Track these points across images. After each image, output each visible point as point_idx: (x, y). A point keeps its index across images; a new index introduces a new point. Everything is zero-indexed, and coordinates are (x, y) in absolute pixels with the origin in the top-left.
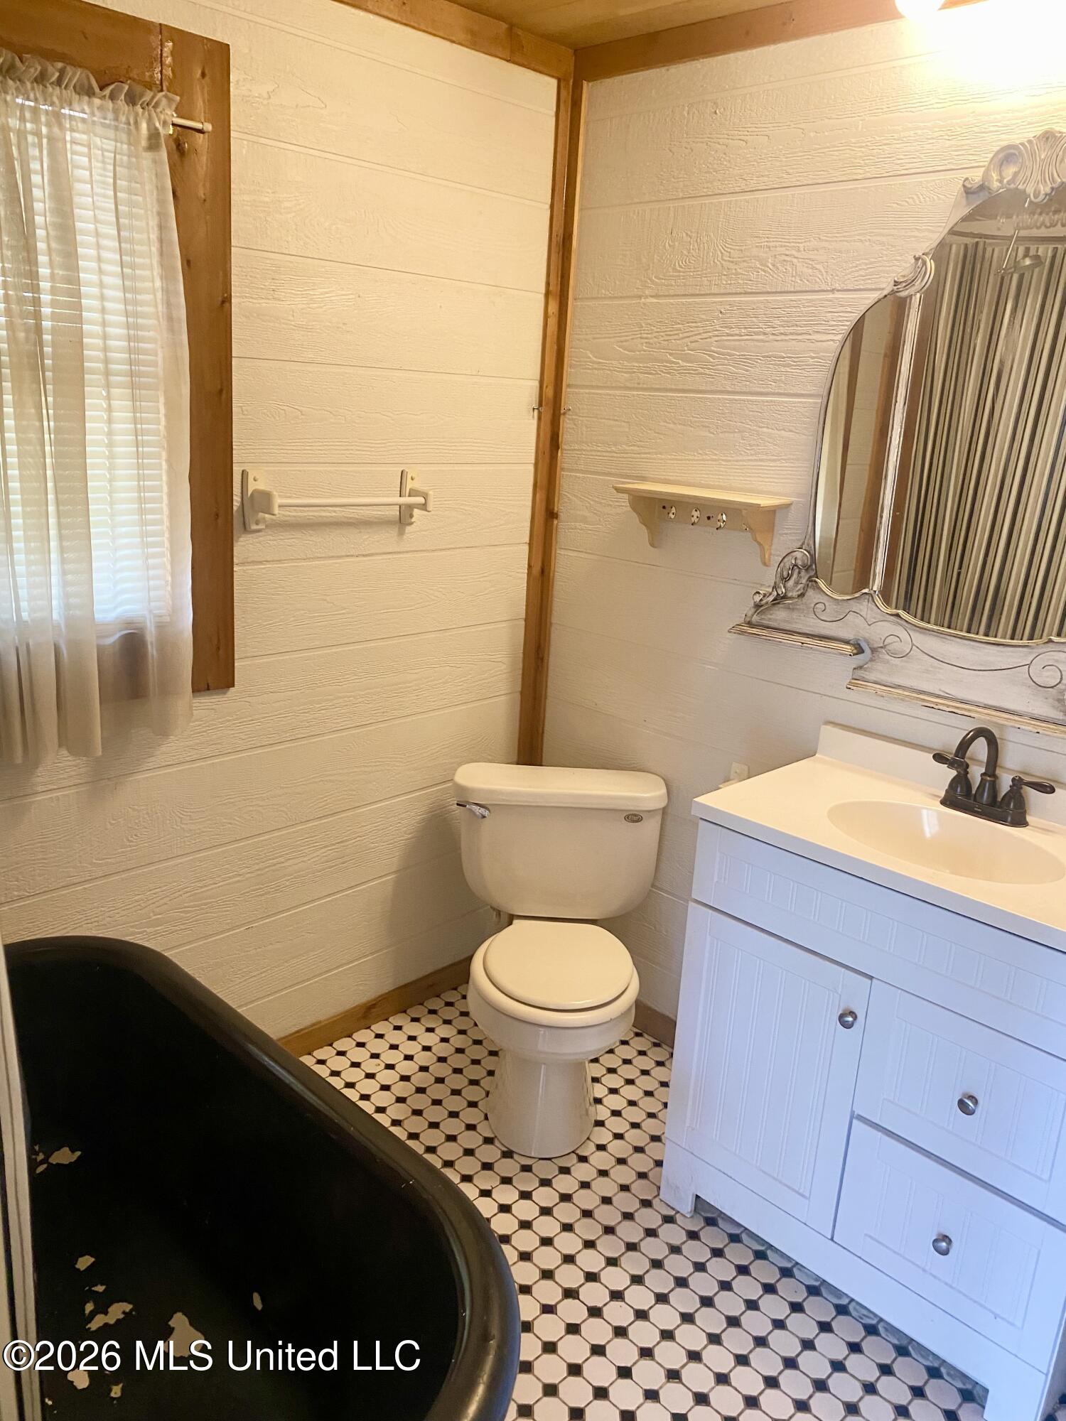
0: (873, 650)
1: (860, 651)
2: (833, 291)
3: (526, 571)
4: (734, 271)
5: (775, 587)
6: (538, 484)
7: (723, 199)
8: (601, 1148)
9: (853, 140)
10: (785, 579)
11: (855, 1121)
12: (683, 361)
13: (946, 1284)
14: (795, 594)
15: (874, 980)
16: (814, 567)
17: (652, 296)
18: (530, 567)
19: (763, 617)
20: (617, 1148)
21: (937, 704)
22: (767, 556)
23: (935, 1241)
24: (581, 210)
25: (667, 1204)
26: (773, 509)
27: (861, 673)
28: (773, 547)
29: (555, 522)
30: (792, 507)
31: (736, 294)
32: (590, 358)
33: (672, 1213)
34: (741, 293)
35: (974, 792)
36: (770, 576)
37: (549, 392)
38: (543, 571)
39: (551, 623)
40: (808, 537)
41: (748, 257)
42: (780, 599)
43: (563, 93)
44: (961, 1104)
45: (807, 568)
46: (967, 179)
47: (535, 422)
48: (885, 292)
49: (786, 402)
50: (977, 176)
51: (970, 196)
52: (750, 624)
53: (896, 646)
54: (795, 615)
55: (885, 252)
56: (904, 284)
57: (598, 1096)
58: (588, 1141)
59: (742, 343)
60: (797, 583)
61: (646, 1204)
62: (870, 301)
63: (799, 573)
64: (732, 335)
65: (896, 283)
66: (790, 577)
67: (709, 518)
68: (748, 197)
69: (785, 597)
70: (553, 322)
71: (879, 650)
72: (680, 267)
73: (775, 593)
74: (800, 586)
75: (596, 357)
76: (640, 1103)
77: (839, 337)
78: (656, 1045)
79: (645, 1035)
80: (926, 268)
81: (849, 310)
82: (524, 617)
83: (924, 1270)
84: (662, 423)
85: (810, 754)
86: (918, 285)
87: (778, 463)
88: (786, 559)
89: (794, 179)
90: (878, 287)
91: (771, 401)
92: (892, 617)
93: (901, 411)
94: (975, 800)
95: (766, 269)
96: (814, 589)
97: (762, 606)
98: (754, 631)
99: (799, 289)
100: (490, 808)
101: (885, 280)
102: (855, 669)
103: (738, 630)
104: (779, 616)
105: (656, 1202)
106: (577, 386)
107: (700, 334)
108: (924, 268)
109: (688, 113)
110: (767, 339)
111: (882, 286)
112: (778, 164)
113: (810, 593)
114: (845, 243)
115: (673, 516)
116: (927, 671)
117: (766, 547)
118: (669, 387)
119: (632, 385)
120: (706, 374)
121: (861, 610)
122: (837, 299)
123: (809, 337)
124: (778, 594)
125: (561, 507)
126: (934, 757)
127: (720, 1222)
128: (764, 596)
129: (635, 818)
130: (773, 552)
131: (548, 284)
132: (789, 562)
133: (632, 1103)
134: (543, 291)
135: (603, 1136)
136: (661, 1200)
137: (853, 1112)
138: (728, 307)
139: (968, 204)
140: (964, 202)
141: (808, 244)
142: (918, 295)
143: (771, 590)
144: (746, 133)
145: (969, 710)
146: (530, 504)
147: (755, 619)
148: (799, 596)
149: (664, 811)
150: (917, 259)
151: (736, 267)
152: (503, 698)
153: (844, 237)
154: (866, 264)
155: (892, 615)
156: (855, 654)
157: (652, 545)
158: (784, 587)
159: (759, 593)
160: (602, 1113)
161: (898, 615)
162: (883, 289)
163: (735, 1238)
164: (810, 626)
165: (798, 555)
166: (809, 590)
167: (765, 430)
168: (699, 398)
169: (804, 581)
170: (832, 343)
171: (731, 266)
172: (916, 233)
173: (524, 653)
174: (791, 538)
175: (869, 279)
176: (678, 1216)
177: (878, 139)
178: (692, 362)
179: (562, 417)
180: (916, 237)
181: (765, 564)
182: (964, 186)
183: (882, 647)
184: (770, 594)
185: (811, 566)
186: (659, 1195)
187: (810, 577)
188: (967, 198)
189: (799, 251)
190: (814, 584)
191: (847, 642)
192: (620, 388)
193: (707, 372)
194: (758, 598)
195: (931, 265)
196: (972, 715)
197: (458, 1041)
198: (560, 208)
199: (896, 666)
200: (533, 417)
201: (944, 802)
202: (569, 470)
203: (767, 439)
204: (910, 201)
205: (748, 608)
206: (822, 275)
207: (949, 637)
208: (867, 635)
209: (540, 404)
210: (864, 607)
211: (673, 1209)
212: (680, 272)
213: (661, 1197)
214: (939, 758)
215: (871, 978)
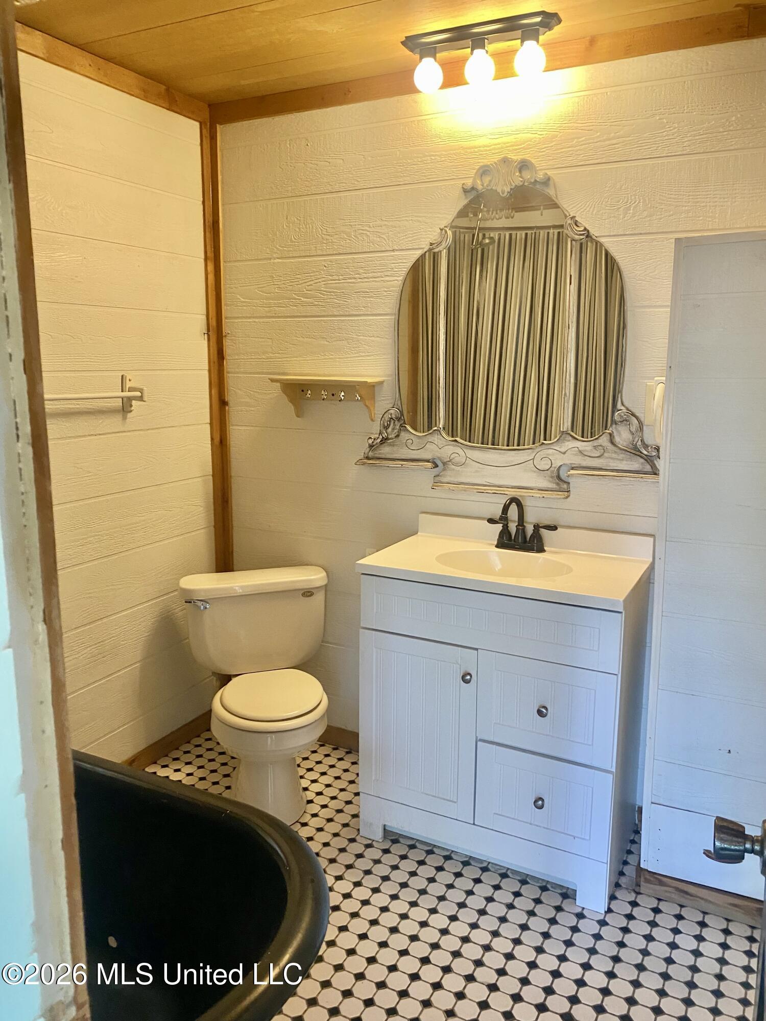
0: (444, 464)
1: (436, 466)
2: (393, 250)
3: (210, 443)
4: (330, 241)
5: (380, 433)
6: (213, 382)
7: (318, 197)
8: (315, 815)
9: (395, 162)
10: (386, 428)
11: (479, 743)
12: (304, 298)
13: (544, 828)
14: (393, 436)
15: (479, 650)
16: (402, 418)
17: (277, 258)
18: (212, 439)
19: (375, 452)
20: (325, 813)
21: (485, 490)
22: (373, 415)
23: (535, 802)
24: (223, 205)
25: (365, 838)
26: (374, 384)
27: (437, 479)
28: (376, 409)
29: (227, 408)
30: (385, 384)
31: (333, 254)
32: (239, 299)
33: (370, 842)
34: (336, 254)
35: (513, 538)
36: (376, 427)
37: (213, 323)
38: (222, 442)
39: (231, 476)
40: (397, 400)
41: (338, 232)
42: (384, 440)
43: (204, 131)
44: (540, 713)
45: (399, 419)
46: (463, 184)
47: (206, 342)
48: (425, 250)
49: (373, 320)
50: (469, 183)
51: (467, 193)
52: (368, 458)
53: (457, 459)
54: (395, 448)
55: (422, 227)
56: (436, 245)
57: (305, 786)
58: (305, 814)
59: (341, 285)
60: (393, 429)
61: (352, 840)
62: (415, 256)
63: (394, 423)
64: (334, 280)
65: (431, 244)
66: (389, 426)
67: (333, 395)
68: (334, 195)
69: (387, 439)
70: (211, 277)
71: (448, 463)
72: (295, 239)
73: (381, 437)
74: (395, 431)
75: (243, 298)
76: (334, 785)
77: (401, 278)
78: (334, 749)
79: (326, 744)
80: (447, 235)
81: (405, 261)
82: (211, 473)
83: (531, 824)
84: (295, 338)
85: (415, 533)
86: (444, 245)
87: (372, 357)
88: (385, 416)
89: (362, 185)
90: (420, 247)
91: (364, 319)
92: (453, 443)
93: (443, 319)
94: (514, 542)
95: (351, 238)
96: (404, 431)
97: (373, 446)
98: (371, 462)
99: (372, 250)
100: (208, 601)
101: (424, 243)
102: (434, 476)
103: (360, 463)
104: (385, 450)
105: (358, 838)
106: (231, 318)
107: (313, 280)
108: (446, 235)
109: (290, 145)
110: (356, 281)
111: (423, 246)
112: (351, 175)
113: (403, 434)
114: (398, 222)
115: (309, 396)
116: (477, 471)
117: (372, 409)
118: (296, 314)
119: (271, 315)
120: (319, 305)
121: (434, 440)
122: (396, 255)
123: (382, 279)
124: (383, 437)
125: (229, 398)
126: (488, 521)
127: (401, 840)
128: (374, 440)
129: (309, 594)
130: (376, 412)
131: (206, 252)
132: (387, 417)
133: (328, 786)
134: (203, 256)
135: (314, 808)
136: (361, 836)
137: (477, 737)
138: (329, 263)
139: (466, 198)
140: (464, 197)
141: (375, 223)
142: (445, 251)
143: (378, 436)
144: (329, 157)
145: (504, 491)
146: (208, 396)
147: (371, 454)
148: (396, 437)
149: (326, 585)
150: (441, 230)
151: (332, 238)
152: (203, 531)
153: (397, 218)
154: (412, 234)
155: (453, 441)
156: (434, 468)
157: (298, 416)
158: (386, 433)
159: (371, 438)
160: (310, 795)
161: (456, 441)
162: (423, 248)
163: (412, 847)
164: (404, 454)
165: (392, 411)
166: (401, 432)
167: (361, 337)
168: (317, 320)
169: (398, 427)
170: (396, 282)
171: (328, 237)
172: (438, 215)
173: (214, 498)
174: (386, 402)
175: (414, 243)
176: (374, 843)
177: (409, 161)
178: (310, 298)
179: (224, 338)
180: (438, 217)
181: (372, 420)
182: (463, 188)
183: (449, 461)
184: (378, 438)
185: (400, 418)
186: (359, 833)
187: (401, 425)
188: (465, 195)
189: (370, 227)
190: (404, 428)
191: (428, 461)
192: (263, 317)
193: (320, 303)
194: (370, 441)
195: (450, 233)
196: (506, 493)
197: (200, 773)
198: (209, 203)
199: (459, 471)
200: (204, 339)
201: (497, 546)
202: (235, 373)
203: (363, 343)
204: (433, 197)
205: (365, 448)
206: (386, 241)
207: (487, 450)
208: (439, 455)
209: (208, 330)
210: (436, 438)
211: (370, 839)
212: (295, 242)
213: (361, 834)
214: (491, 521)
215: (477, 649)
